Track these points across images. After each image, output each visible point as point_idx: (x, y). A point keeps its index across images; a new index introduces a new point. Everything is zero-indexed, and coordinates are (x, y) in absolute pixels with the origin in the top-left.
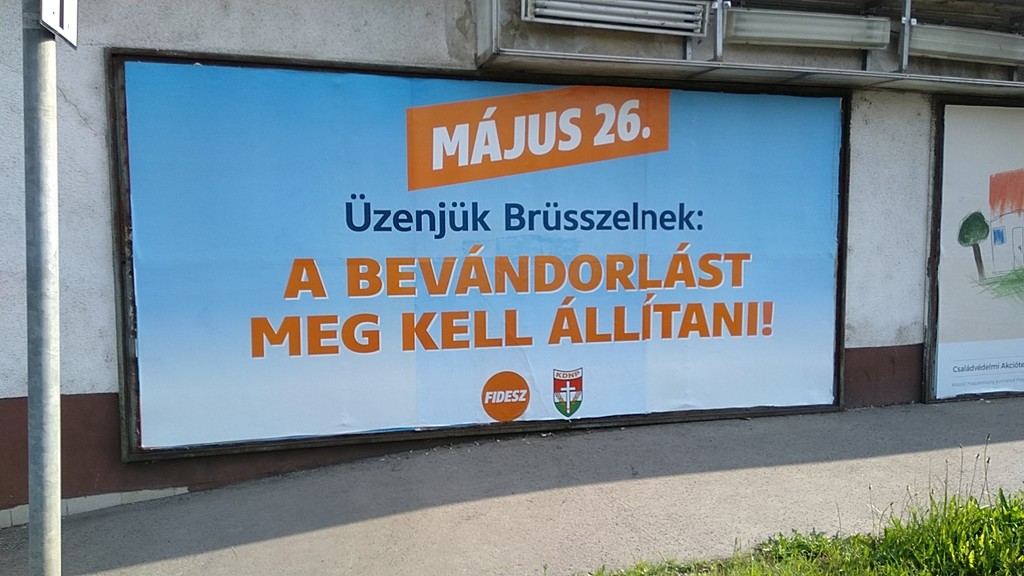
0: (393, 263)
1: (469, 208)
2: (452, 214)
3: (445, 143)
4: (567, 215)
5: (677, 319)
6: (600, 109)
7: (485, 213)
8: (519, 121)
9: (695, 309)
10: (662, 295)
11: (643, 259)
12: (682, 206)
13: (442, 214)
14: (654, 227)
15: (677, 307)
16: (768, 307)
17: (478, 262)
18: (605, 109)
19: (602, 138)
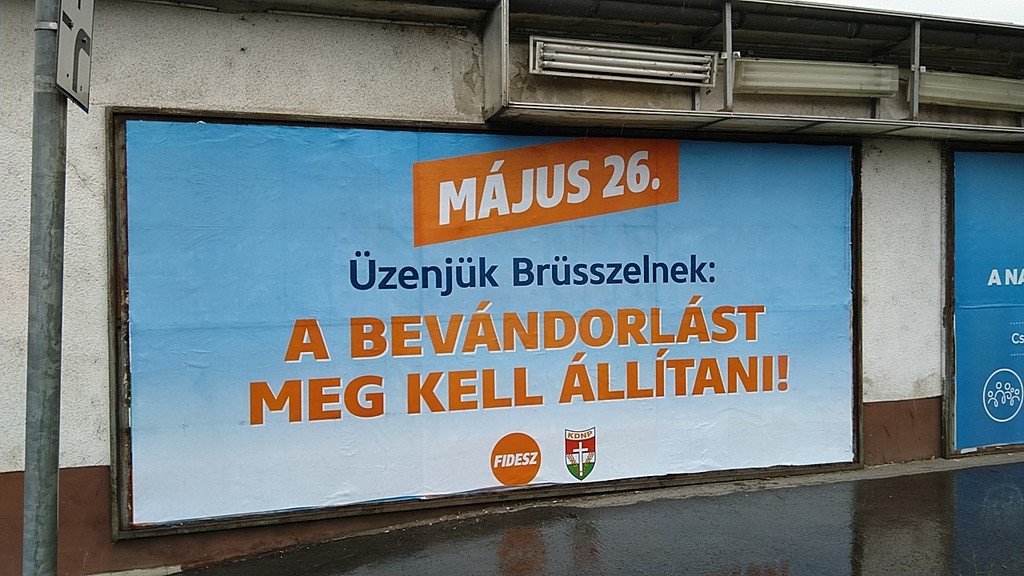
0: (397, 323)
1: (476, 264)
2: (459, 269)
3: (453, 198)
4: (576, 268)
5: (691, 374)
6: (608, 161)
7: (493, 268)
8: (528, 174)
9: (709, 364)
10: (675, 351)
11: (655, 313)
12: (693, 257)
13: (449, 270)
14: (666, 280)
15: (690, 363)
16: (783, 360)
17: (486, 319)
18: (614, 161)
19: (611, 190)
